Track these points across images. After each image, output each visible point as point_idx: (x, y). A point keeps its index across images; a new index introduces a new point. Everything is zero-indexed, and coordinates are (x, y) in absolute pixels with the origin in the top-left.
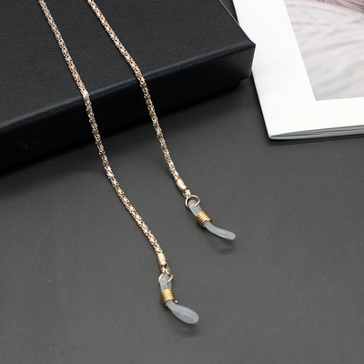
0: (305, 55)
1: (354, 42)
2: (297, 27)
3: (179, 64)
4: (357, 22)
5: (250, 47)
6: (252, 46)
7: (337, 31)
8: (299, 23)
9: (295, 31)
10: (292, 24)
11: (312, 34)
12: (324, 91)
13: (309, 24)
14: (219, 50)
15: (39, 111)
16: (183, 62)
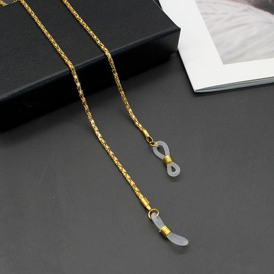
0: (213, 35)
1: (244, 24)
2: (205, 16)
3: (130, 44)
4: (245, 11)
5: (177, 31)
6: (178, 30)
7: (232, 17)
8: (206, 14)
9: (204, 19)
10: (202, 14)
11: (217, 20)
12: (228, 58)
13: (213, 14)
14: (157, 34)
15: (38, 81)
16: (133, 43)
